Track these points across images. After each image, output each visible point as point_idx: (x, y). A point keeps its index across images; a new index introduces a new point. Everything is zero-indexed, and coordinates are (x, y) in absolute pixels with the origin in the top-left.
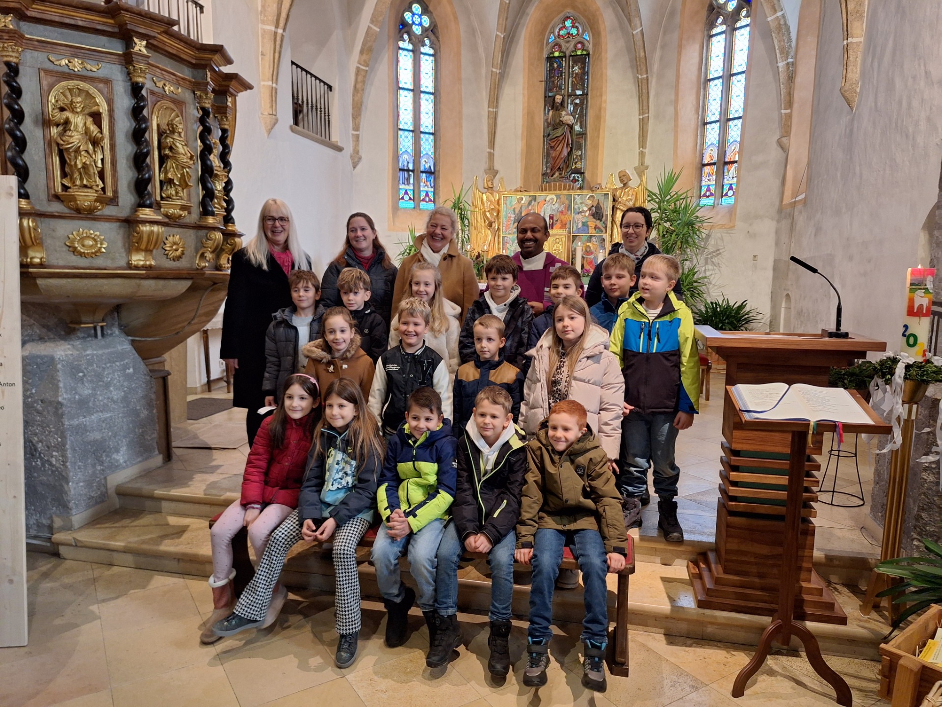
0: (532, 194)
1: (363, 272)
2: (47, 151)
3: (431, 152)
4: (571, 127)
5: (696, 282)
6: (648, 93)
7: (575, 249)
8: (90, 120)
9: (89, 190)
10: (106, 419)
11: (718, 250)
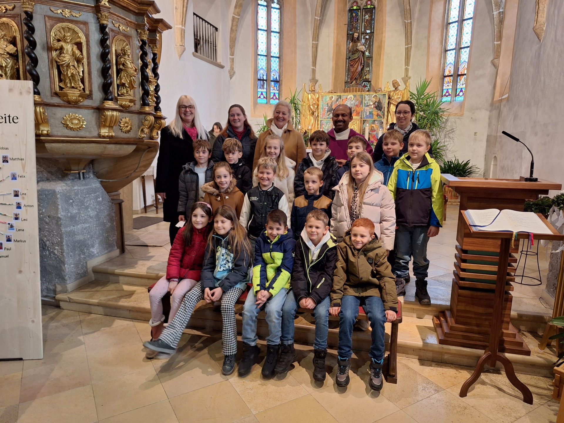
0: (339, 94)
1: (237, 141)
2: (50, 66)
3: (277, 69)
4: (363, 53)
5: (439, 149)
6: (411, 31)
7: (365, 128)
8: (75, 47)
9: (75, 90)
10: (86, 228)
11: (453, 129)
